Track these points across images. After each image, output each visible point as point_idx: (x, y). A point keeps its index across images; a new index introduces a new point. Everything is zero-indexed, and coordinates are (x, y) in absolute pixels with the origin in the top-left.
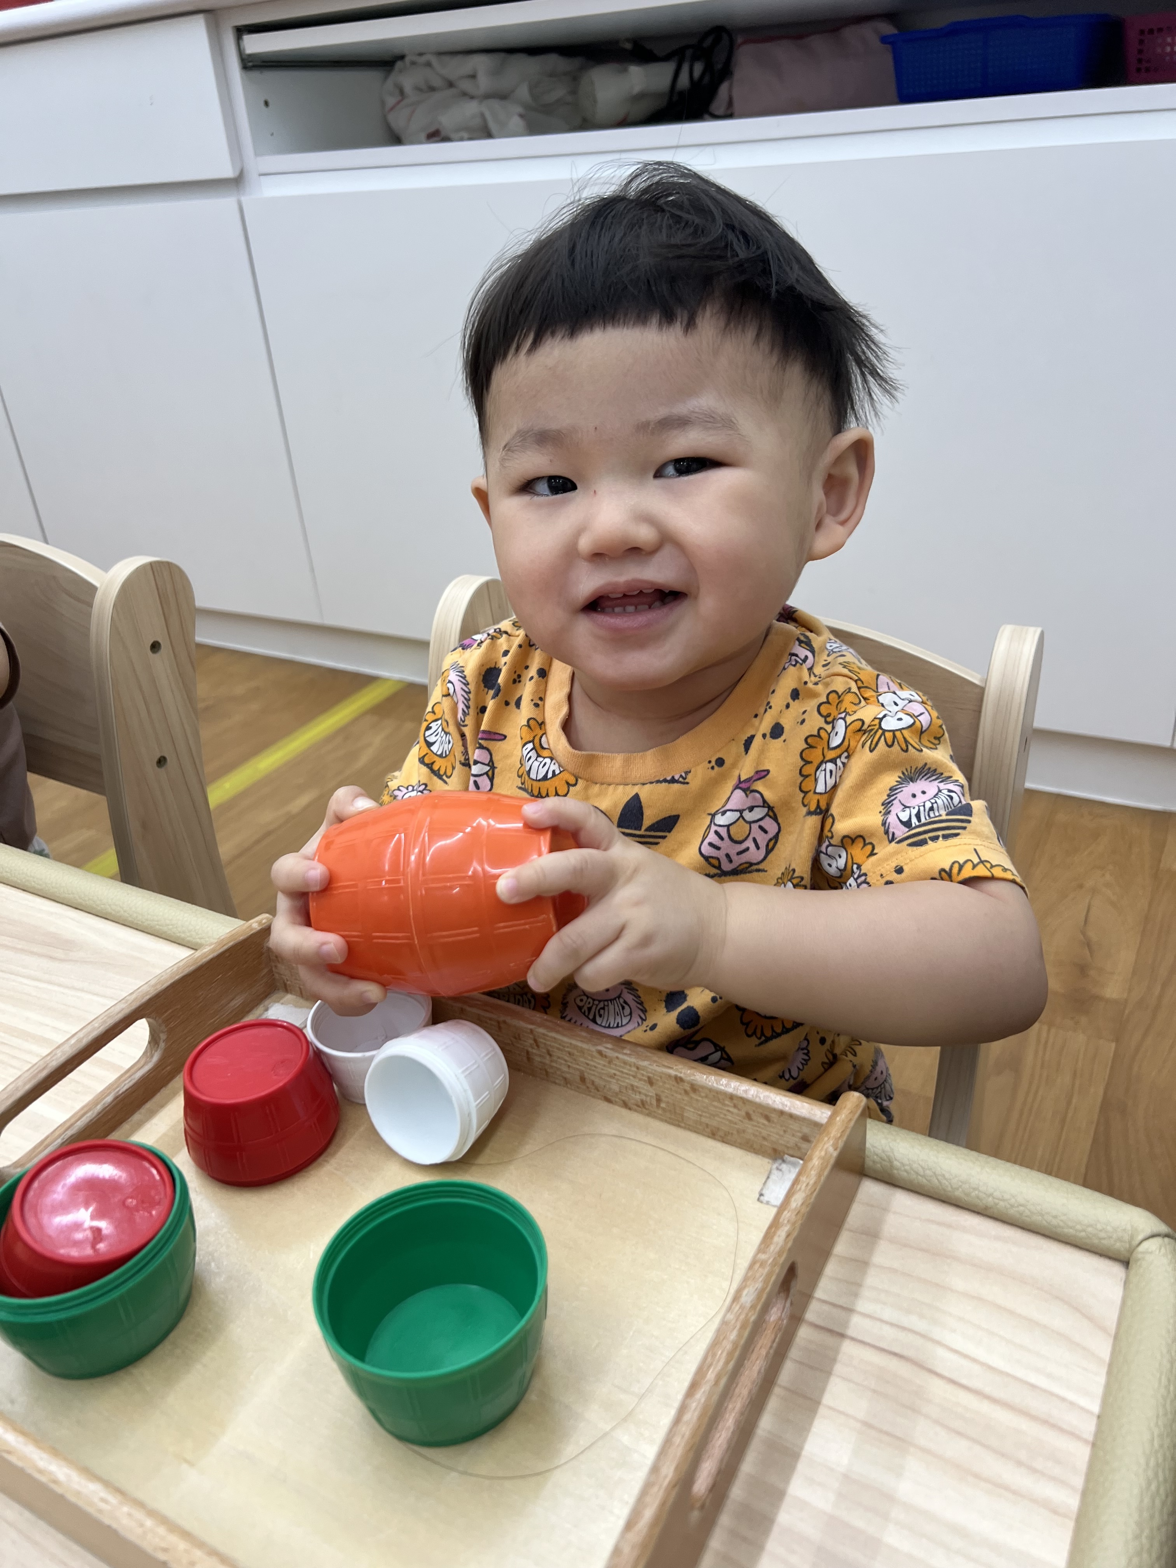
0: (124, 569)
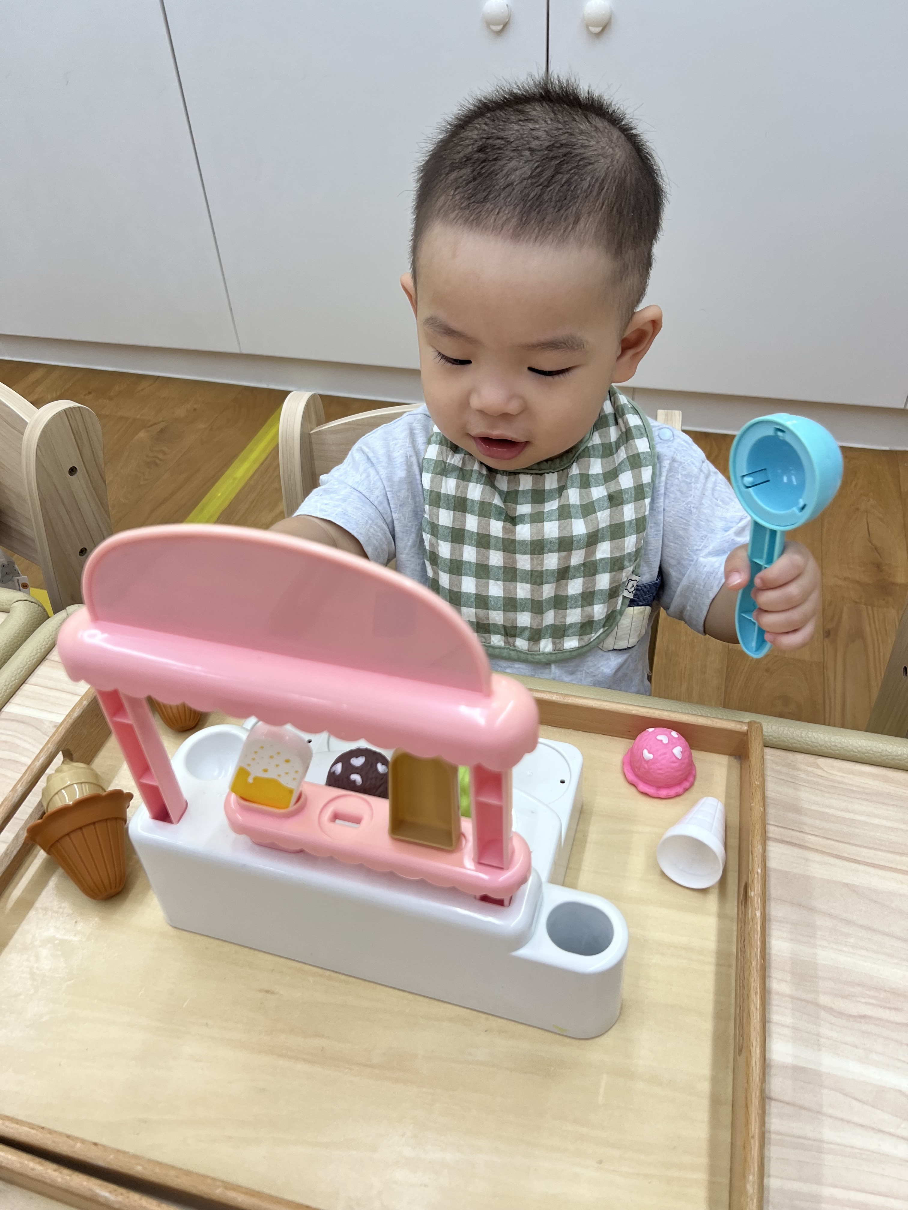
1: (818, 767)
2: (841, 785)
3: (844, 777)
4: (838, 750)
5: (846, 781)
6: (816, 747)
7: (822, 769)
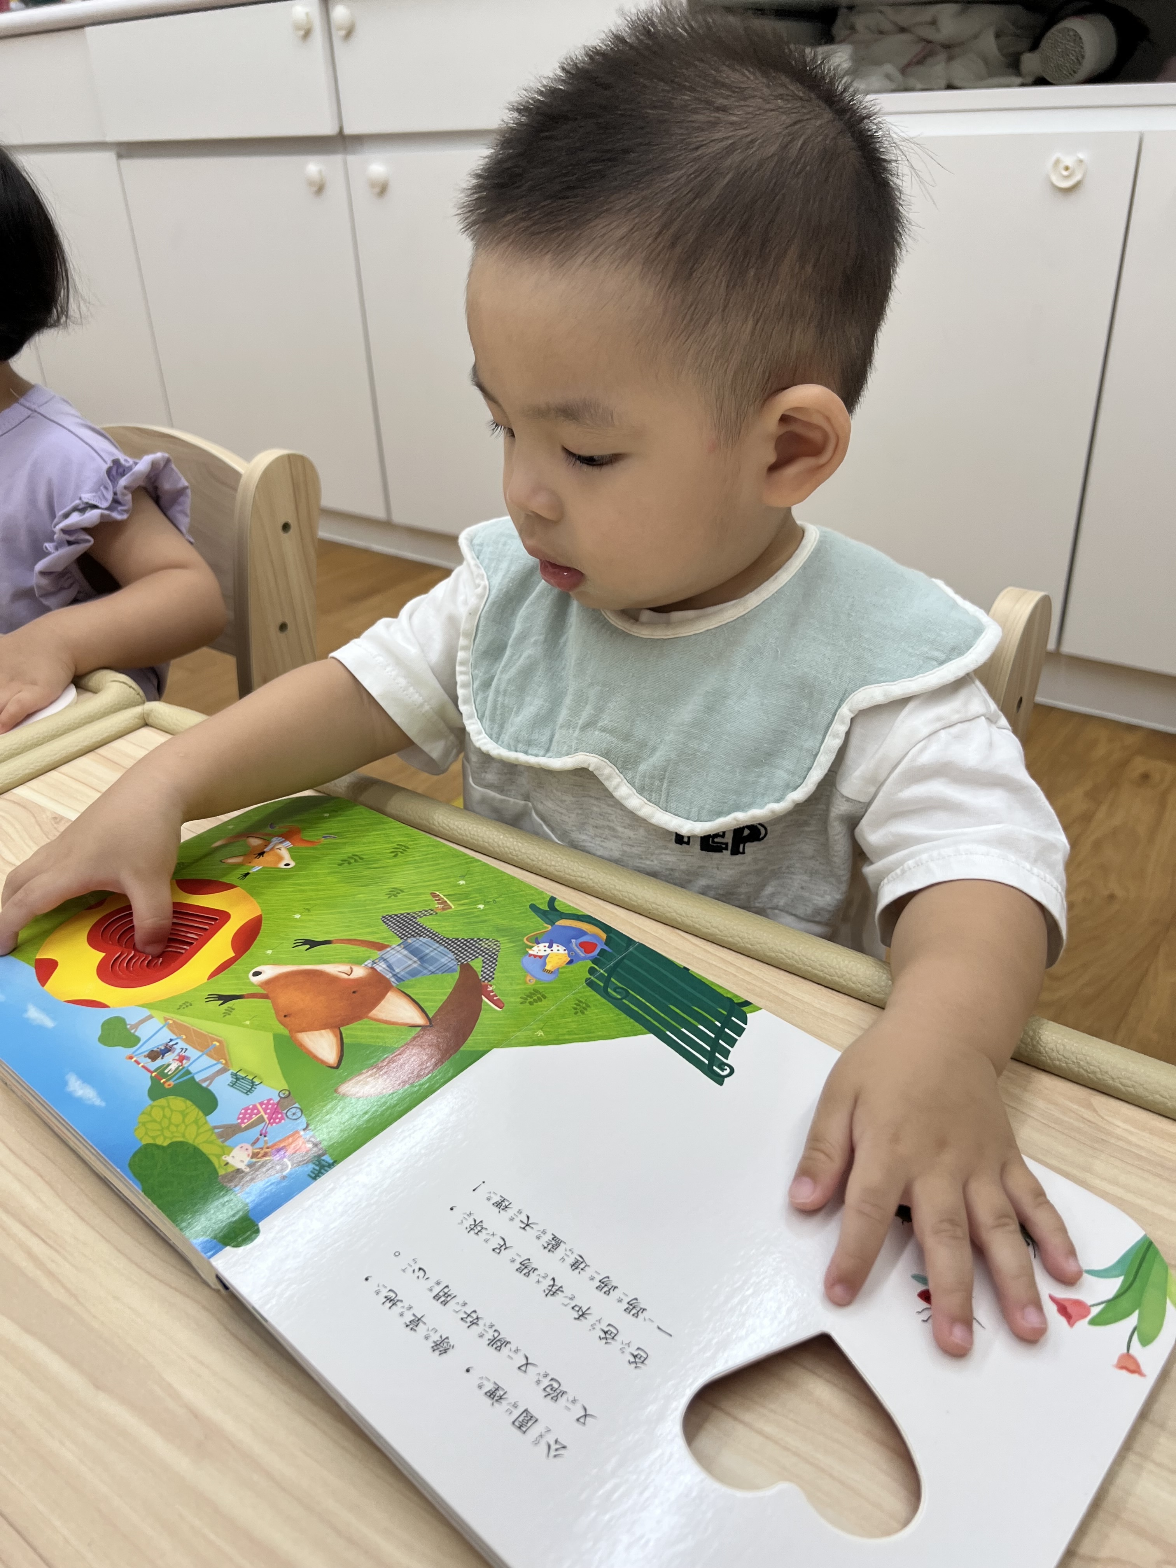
0: (265, 458)
1: (1090, 1106)
2: (1120, 1143)
3: (1131, 1133)
4: (1133, 1086)
5: (1133, 1139)
6: (1094, 1073)
7: (1095, 1111)
